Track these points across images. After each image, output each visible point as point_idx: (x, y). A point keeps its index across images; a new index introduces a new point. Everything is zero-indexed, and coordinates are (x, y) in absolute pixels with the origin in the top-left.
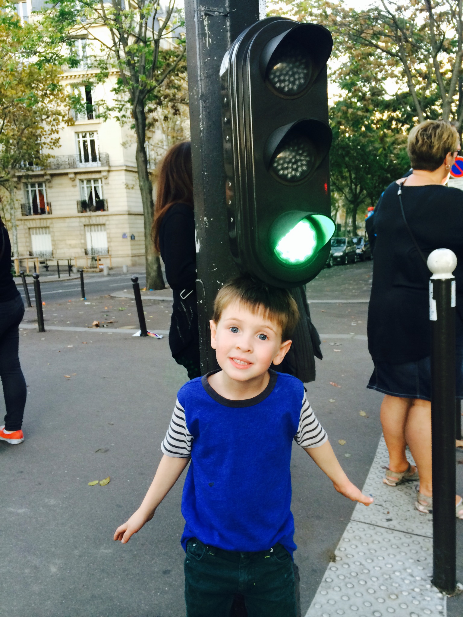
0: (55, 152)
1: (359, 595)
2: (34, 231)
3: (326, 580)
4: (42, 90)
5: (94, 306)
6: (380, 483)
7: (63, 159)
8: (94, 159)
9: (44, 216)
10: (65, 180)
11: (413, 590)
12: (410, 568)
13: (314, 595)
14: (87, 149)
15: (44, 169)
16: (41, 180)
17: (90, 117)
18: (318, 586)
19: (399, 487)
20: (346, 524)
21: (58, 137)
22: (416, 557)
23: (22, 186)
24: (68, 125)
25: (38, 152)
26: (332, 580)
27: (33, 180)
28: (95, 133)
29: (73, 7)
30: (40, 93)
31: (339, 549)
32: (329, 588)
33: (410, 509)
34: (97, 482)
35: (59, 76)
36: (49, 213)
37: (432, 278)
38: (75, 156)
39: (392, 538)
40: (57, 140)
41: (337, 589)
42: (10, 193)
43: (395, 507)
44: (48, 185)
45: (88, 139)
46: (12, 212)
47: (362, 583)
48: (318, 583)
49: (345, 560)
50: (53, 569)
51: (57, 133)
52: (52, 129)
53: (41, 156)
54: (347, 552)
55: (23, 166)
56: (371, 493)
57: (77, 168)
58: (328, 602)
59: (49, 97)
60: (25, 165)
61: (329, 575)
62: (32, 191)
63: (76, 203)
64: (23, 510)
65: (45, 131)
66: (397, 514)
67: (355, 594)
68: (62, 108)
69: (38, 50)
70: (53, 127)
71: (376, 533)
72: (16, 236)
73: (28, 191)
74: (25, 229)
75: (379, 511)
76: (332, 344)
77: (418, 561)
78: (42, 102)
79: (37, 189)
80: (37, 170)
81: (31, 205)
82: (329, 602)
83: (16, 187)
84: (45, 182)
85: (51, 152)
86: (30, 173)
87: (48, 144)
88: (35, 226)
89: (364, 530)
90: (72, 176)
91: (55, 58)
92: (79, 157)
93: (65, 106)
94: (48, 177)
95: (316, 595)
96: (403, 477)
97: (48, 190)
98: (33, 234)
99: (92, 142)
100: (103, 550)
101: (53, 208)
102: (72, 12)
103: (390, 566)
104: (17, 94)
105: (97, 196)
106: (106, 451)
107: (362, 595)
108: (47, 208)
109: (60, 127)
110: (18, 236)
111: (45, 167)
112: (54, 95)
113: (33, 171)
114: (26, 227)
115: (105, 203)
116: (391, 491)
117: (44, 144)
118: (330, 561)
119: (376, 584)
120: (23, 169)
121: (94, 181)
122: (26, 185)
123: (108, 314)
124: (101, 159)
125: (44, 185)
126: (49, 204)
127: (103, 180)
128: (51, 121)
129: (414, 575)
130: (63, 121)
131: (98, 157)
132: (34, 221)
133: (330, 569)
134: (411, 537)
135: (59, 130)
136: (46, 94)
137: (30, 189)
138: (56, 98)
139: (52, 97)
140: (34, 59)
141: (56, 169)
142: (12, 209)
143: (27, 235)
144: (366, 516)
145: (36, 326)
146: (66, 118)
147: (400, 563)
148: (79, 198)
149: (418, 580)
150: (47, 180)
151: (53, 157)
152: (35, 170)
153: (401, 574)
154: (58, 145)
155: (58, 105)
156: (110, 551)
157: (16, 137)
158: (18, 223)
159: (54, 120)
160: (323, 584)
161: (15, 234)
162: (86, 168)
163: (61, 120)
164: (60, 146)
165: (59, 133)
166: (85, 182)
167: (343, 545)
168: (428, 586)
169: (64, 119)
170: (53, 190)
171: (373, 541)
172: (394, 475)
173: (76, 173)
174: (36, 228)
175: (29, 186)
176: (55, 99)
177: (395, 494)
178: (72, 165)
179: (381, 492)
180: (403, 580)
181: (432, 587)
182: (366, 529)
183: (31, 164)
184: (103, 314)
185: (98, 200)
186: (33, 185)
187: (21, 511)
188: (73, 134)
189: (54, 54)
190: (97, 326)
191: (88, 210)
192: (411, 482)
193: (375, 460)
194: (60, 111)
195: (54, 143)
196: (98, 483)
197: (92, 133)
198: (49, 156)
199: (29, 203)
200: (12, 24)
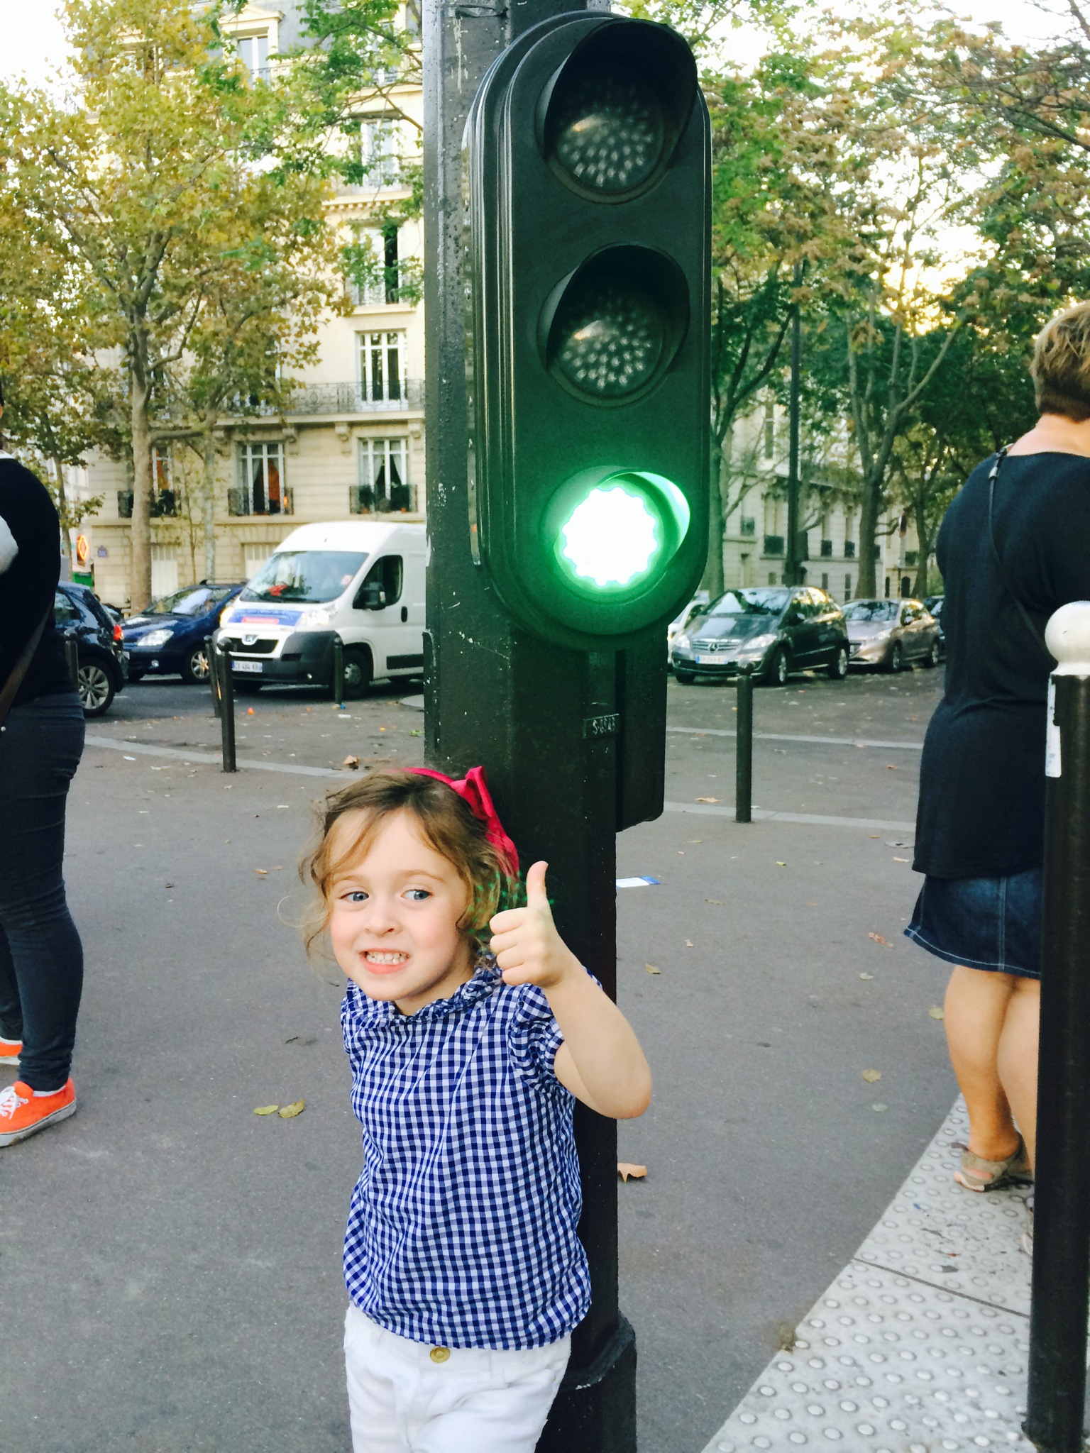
0: (308, 375)
1: (832, 1434)
2: (253, 549)
3: (759, 1390)
4: (287, 235)
5: (358, 723)
6: (947, 1180)
7: (326, 391)
8: (394, 394)
9: (276, 518)
10: (325, 440)
11: (972, 1440)
12: (975, 1387)
13: (721, 1421)
14: (381, 372)
15: (281, 413)
16: (275, 436)
17: (391, 299)
18: (739, 1402)
19: (993, 1195)
20: (840, 1268)
21: (314, 342)
22: (996, 1364)
23: (232, 449)
24: (339, 315)
25: (270, 373)
26: (775, 1394)
27: (258, 437)
28: (400, 335)
29: (361, 46)
30: (282, 241)
31: (809, 1323)
32: (763, 1410)
33: (1008, 1249)
34: (275, 1108)
35: (325, 203)
36: (287, 512)
37: (1055, 673)
38: (353, 386)
39: (945, 1313)
40: (313, 348)
41: (782, 1414)
42: (206, 463)
43: (972, 1241)
44: (289, 448)
45: (384, 347)
46: (208, 505)
47: (847, 1407)
48: (739, 1395)
49: (818, 1349)
50: (134, 1290)
51: (315, 331)
52: (303, 322)
53: (278, 382)
54: (825, 1331)
55: (238, 404)
56: (917, 1200)
57: (354, 412)
58: (752, 1443)
59: (301, 251)
60: (243, 403)
61: (770, 1379)
62: (254, 460)
63: (347, 491)
64: (99, 1154)
65: (289, 327)
66: (973, 1257)
67: (823, 1431)
68: (328, 275)
69: (276, 142)
70: (306, 319)
71: (909, 1297)
72: (213, 561)
73: (244, 461)
74: (233, 546)
75: (929, 1245)
76: (893, 844)
77: (1001, 1373)
78: (287, 259)
79: (265, 456)
80: (267, 415)
81: (251, 491)
82: (756, 1442)
83: (219, 452)
84: (283, 442)
85: (298, 375)
86: (253, 421)
87: (293, 357)
88: (255, 539)
89: (881, 1285)
90: (342, 430)
91: (313, 162)
92: (360, 388)
93: (335, 271)
94: (291, 431)
95: (728, 1422)
96: (1005, 1173)
97: (290, 461)
98: (250, 558)
99: (393, 354)
100: (253, 1261)
101: (296, 500)
102: (357, 57)
103: (927, 1377)
104: (229, 240)
105: (395, 476)
106: (311, 1042)
107: (841, 1435)
108: (283, 501)
109: (321, 317)
110: (218, 561)
111: (282, 407)
112: (313, 247)
113: (258, 416)
114: (235, 541)
115: (412, 494)
116: (970, 1203)
117: (285, 355)
118: (780, 1349)
119: (882, 1415)
120: (237, 411)
121: (391, 443)
122: (242, 446)
123: (381, 741)
124: (410, 394)
125: (280, 447)
126: (289, 493)
127: (411, 440)
128: (301, 305)
129: (982, 1405)
130: (328, 304)
131: (402, 388)
132: (254, 529)
133: (776, 1366)
134: (996, 1315)
135: (318, 324)
136: (294, 243)
137: (250, 456)
138: (317, 252)
139: (306, 250)
140: (270, 163)
141: (308, 413)
142: (207, 499)
143: (237, 560)
144: (893, 1255)
145: (218, 758)
146: (335, 298)
147: (952, 1373)
148: (355, 481)
149: (990, 1419)
150: (288, 437)
151: (301, 385)
152: (262, 413)
153: (950, 1399)
154: (314, 358)
155: (319, 269)
156: (268, 1264)
157: (221, 337)
158: (218, 531)
159: (309, 302)
160: (749, 1399)
161: (210, 555)
162: (375, 412)
163: (323, 304)
164: (319, 361)
165: (319, 331)
166: (371, 445)
167: (820, 1314)
168: (1012, 1436)
169: (331, 300)
170: (300, 461)
171: (896, 1315)
172: (981, 1164)
173: (352, 425)
174: (256, 544)
175: (249, 450)
176: (314, 256)
177: (977, 1210)
178: (345, 405)
179: (943, 1202)
180: (952, 1413)
181: (1020, 1439)
182: (885, 1284)
183: (255, 401)
184: (373, 741)
185: (395, 486)
186: (257, 448)
187: (92, 1155)
188: (352, 335)
189: (311, 151)
190: (354, 766)
191: (372, 507)
192: (1024, 1186)
193: (946, 1124)
194: (323, 282)
195: (306, 354)
196: (277, 1113)
197: (392, 335)
198: (292, 384)
199: (246, 489)
200: (225, 83)
